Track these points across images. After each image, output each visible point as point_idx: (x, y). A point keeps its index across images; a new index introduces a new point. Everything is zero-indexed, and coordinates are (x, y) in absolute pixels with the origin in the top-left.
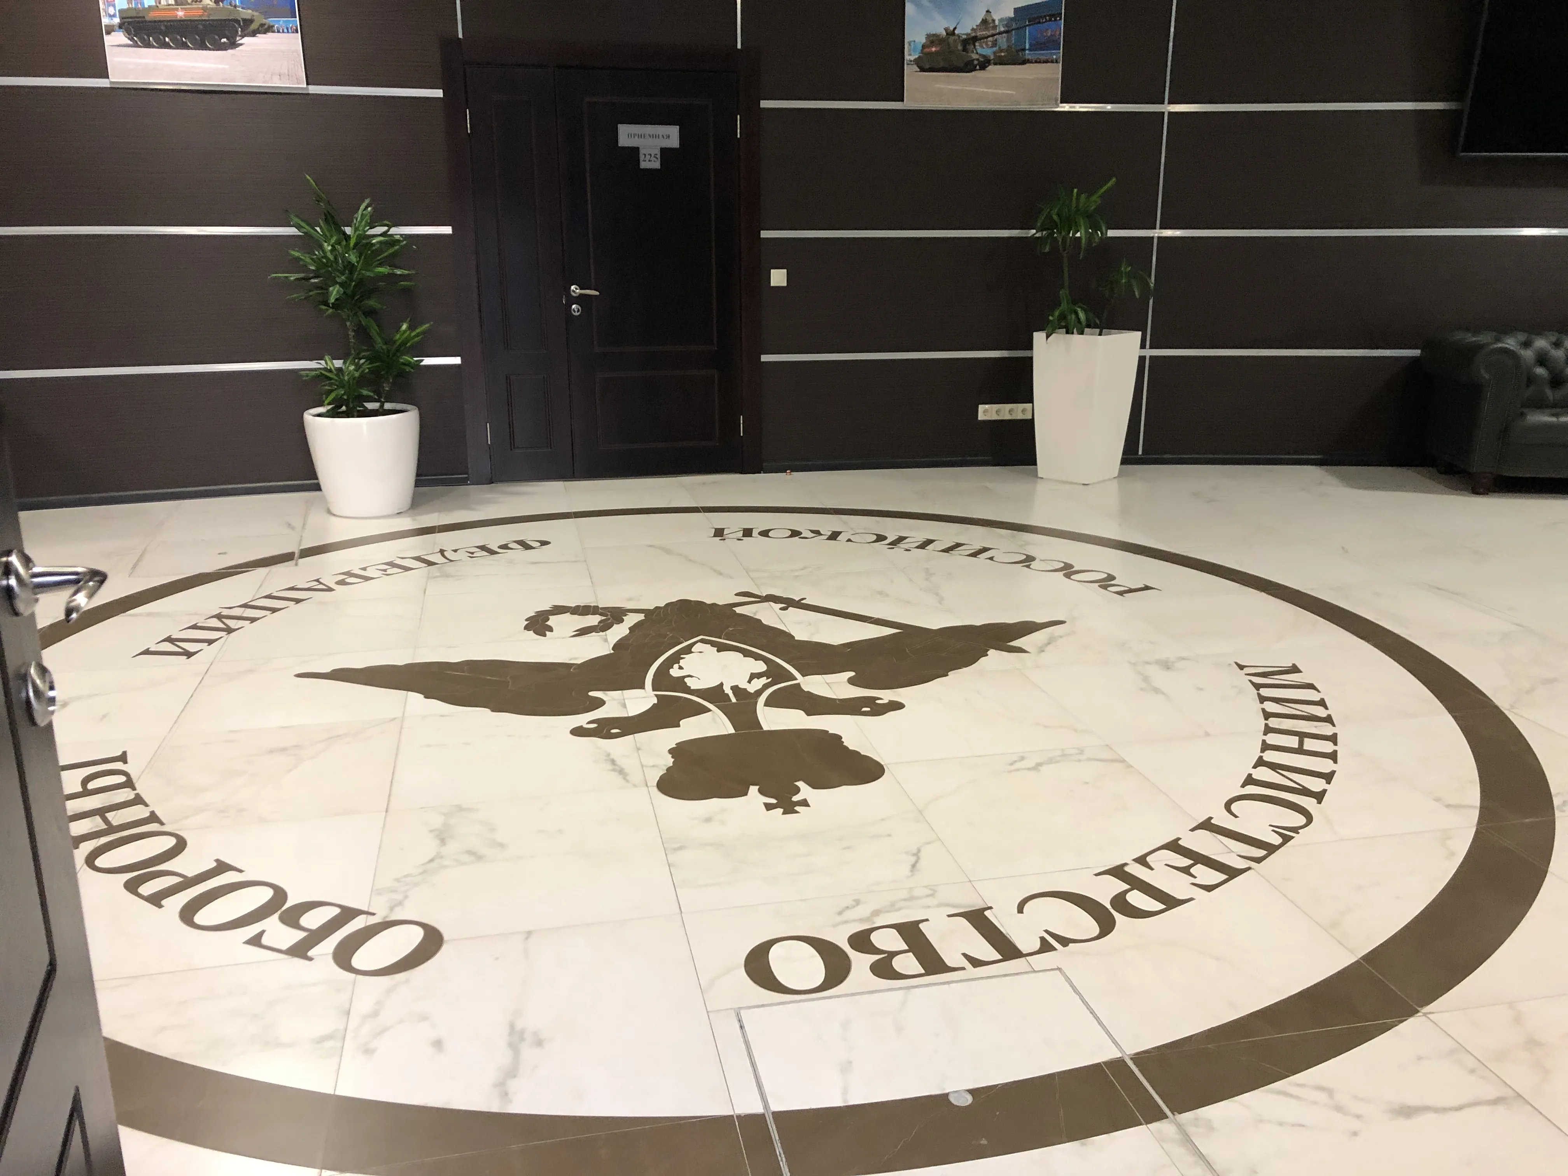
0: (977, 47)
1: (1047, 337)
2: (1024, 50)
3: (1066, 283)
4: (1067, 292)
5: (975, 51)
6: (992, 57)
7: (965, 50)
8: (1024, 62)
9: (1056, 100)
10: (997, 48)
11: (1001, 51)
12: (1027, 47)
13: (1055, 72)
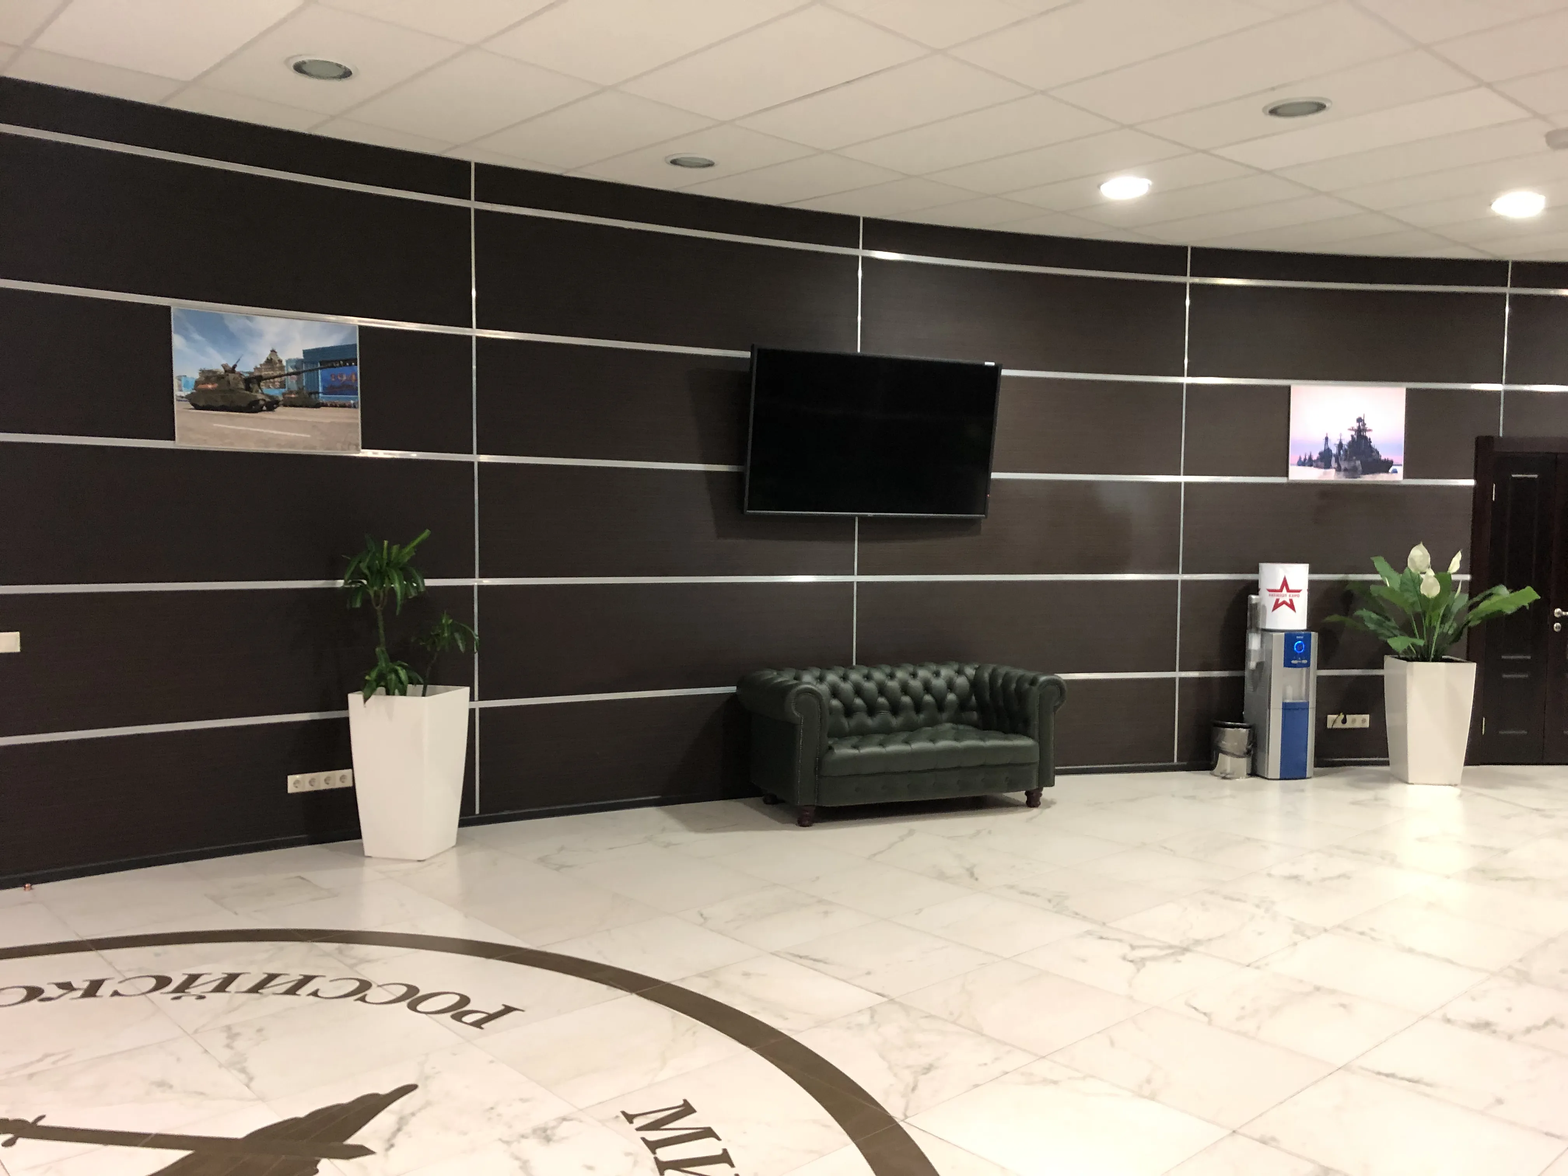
0: (263, 387)
1: (366, 699)
2: (318, 393)
3: (383, 640)
4: (384, 649)
5: (260, 391)
6: (281, 398)
7: (248, 388)
8: (318, 405)
9: (357, 446)
10: (286, 389)
11: (291, 392)
12: (321, 390)
13: (354, 417)
